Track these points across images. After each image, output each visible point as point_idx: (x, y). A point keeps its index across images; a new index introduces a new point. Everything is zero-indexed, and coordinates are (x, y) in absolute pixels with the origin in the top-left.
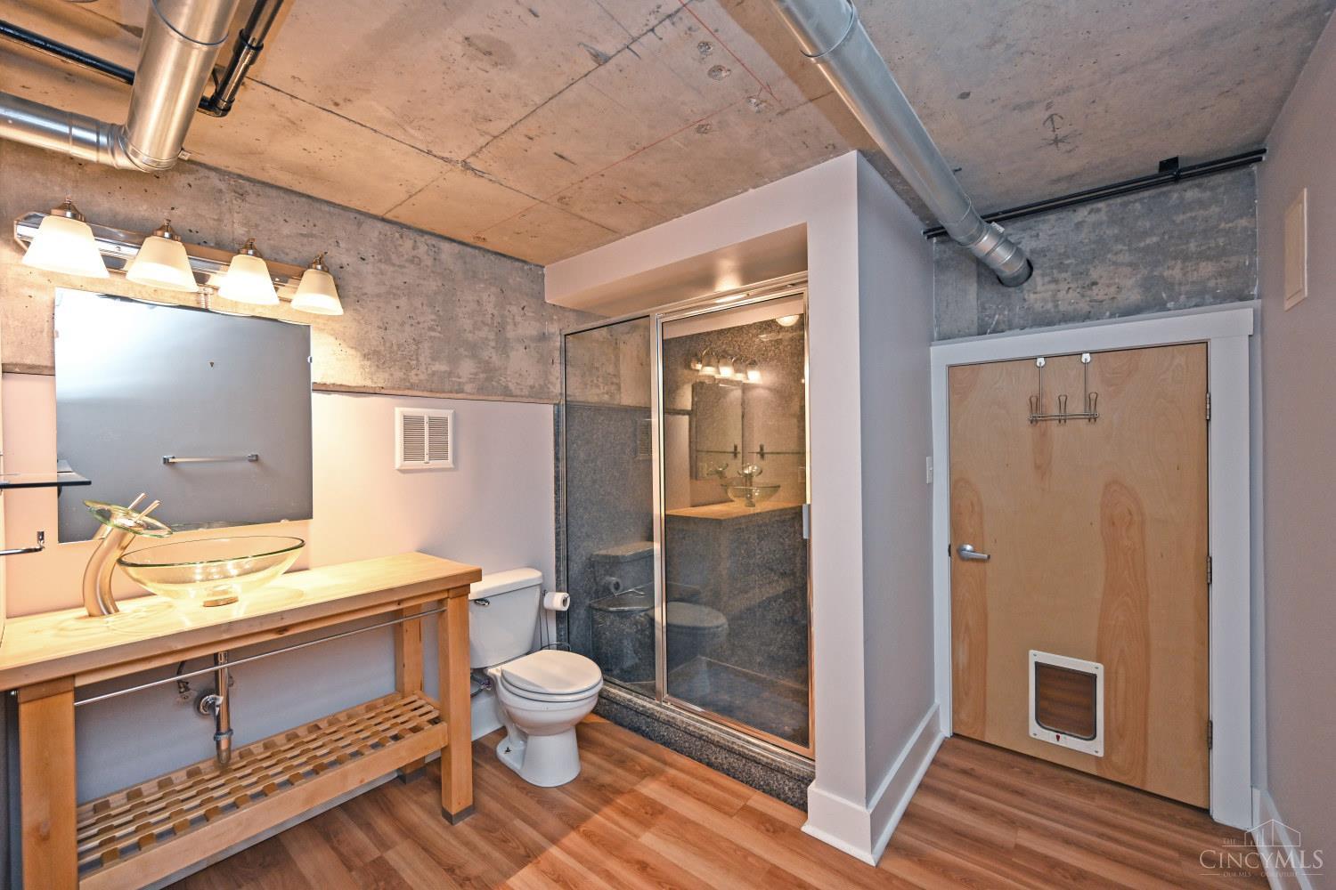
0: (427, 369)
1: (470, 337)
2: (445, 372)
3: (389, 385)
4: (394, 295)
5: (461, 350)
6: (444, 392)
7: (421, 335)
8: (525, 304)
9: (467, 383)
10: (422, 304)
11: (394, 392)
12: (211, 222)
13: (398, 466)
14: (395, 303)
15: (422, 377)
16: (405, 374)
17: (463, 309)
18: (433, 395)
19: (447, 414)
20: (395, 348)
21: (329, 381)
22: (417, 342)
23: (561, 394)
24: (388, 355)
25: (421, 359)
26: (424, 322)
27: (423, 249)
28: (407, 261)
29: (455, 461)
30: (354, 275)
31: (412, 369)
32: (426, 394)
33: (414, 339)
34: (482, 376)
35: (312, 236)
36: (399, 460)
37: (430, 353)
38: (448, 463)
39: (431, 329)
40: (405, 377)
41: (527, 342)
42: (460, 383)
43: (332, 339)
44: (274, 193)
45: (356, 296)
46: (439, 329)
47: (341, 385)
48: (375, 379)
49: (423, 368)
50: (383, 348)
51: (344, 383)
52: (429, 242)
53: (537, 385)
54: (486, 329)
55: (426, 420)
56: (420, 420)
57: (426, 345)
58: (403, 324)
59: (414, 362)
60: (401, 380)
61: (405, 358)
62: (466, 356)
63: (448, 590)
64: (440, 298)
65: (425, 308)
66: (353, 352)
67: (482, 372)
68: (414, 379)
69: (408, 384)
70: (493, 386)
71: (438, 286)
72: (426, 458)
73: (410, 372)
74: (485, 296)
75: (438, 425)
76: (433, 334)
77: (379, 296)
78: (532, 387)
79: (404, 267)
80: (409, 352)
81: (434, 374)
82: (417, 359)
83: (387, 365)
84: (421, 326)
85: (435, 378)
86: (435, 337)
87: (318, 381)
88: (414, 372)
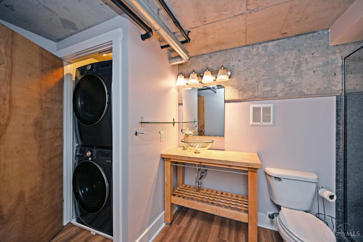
0: (261, 90)
1: (281, 75)
2: (269, 90)
3: (248, 98)
4: (250, 68)
5: (277, 81)
6: (269, 98)
7: (259, 79)
8: (314, 51)
9: (279, 93)
10: (260, 68)
11: (249, 100)
12: (205, 66)
13: (251, 124)
14: (250, 71)
15: (260, 93)
16: (253, 93)
17: (278, 65)
18: (264, 99)
19: (271, 105)
20: (250, 85)
21: (230, 99)
22: (257, 82)
23: (342, 90)
24: (247, 88)
25: (259, 87)
26: (261, 74)
27: (260, 48)
28: (254, 56)
29: (274, 122)
30: (237, 67)
31: (256, 91)
32: (261, 99)
33: (257, 81)
34: (287, 89)
35: (226, 60)
36: (251, 122)
37: (263, 84)
38: (271, 123)
39: (263, 76)
40: (253, 94)
41: (315, 69)
42: (276, 93)
43: (230, 87)
44: (217, 53)
45: (237, 73)
46: (267, 75)
47: (233, 100)
48: (243, 97)
49: (260, 90)
50: (245, 86)
51: (234, 99)
52: (263, 46)
53: (322, 88)
54: (289, 69)
55: (262, 108)
56: (259, 108)
57: (261, 82)
58: (252, 77)
59: (257, 89)
60: (252, 96)
61: (253, 88)
62: (279, 82)
63: (248, 168)
64: (267, 64)
65: (261, 69)
66: (236, 90)
67: (287, 87)
68: (256, 94)
69: (254, 97)
70: (293, 92)
71: (266, 60)
72: (261, 121)
73: (255, 92)
74: (289, 56)
75: (267, 110)
76: (264, 77)
77: (244, 70)
78: (318, 89)
79: (253, 58)
80: (254, 86)
81: (264, 91)
82: (258, 88)
83: (247, 92)
84: (259, 76)
85: (265, 93)
86: (265, 79)
87: (227, 100)
88: (256, 93)
